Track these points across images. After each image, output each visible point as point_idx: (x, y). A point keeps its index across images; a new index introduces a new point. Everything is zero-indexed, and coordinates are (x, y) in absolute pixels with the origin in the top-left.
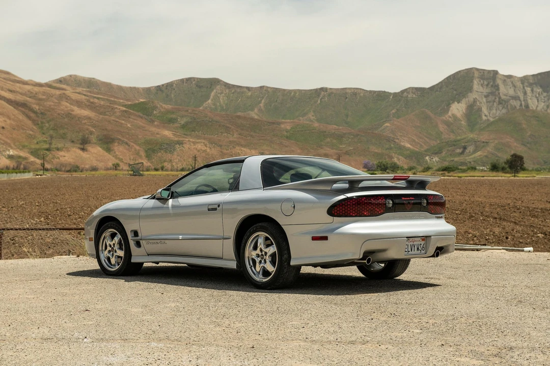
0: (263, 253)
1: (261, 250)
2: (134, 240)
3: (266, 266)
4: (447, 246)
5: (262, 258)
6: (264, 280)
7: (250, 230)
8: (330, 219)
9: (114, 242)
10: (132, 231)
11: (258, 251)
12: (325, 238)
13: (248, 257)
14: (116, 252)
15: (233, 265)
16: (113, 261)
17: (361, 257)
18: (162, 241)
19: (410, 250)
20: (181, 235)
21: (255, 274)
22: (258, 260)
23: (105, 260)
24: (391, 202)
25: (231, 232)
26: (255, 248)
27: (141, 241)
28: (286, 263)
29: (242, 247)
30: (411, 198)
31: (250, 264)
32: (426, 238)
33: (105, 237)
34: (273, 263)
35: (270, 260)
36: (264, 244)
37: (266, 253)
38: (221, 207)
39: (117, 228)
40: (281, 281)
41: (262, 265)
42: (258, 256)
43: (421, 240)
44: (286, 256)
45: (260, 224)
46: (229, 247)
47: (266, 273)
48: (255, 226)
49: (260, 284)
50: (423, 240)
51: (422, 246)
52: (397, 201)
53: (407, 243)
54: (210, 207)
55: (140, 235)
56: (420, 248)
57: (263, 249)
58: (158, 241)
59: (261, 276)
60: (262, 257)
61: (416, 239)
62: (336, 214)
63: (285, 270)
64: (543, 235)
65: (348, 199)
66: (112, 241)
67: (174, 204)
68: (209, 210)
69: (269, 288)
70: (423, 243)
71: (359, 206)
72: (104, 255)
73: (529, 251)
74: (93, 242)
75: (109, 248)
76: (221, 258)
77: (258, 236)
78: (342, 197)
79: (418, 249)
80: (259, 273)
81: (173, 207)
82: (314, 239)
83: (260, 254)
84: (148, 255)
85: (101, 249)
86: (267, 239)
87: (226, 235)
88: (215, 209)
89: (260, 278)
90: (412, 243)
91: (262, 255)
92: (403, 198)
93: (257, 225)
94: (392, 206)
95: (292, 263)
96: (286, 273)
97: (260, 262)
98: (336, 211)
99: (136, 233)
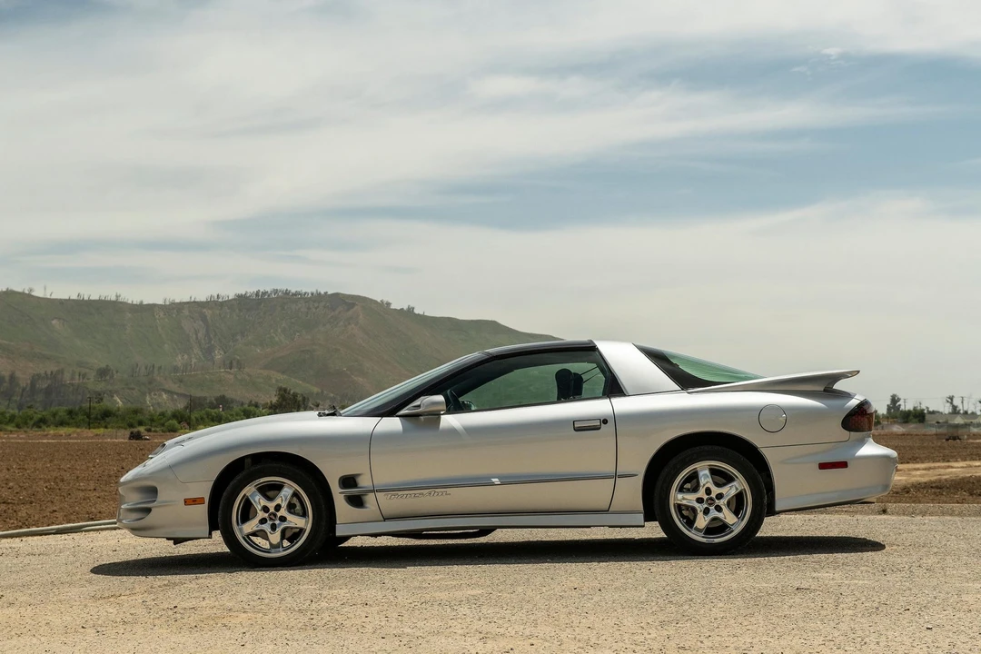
0: (714, 495)
1: (708, 492)
2: (346, 494)
3: (719, 516)
5: (710, 505)
6: (717, 540)
8: (845, 434)
9: (278, 501)
10: (341, 477)
11: (701, 494)
12: (843, 465)
13: (675, 505)
14: (284, 520)
15: (636, 520)
16: (275, 537)
18: (437, 490)
22: (700, 508)
25: (640, 466)
27: (371, 495)
31: (680, 516)
33: (246, 496)
36: (715, 482)
37: (720, 496)
38: (611, 423)
39: (291, 473)
41: (710, 515)
42: (700, 500)
47: (718, 528)
49: (711, 546)
54: (580, 424)
55: (367, 484)
57: (712, 489)
60: (710, 502)
62: (853, 427)
66: (273, 500)
68: (577, 429)
72: (245, 529)
75: (260, 515)
76: (606, 511)
77: (698, 467)
80: (702, 528)
82: (823, 466)
83: (705, 497)
84: (385, 519)
88: (599, 428)
91: (711, 499)
95: (778, 508)
97: (707, 510)
98: (852, 423)
99: (349, 481)
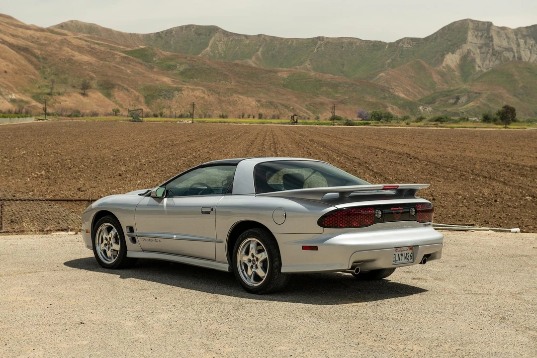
0: (255, 258)
1: (253, 256)
2: (129, 236)
3: (257, 271)
4: (433, 253)
6: (255, 285)
7: (243, 235)
8: (320, 229)
9: (110, 235)
10: (127, 227)
11: (250, 257)
12: (315, 248)
13: (240, 261)
14: (112, 245)
15: (225, 267)
16: (109, 253)
17: (350, 268)
18: (157, 239)
19: (397, 259)
20: (175, 235)
21: (246, 279)
22: (249, 265)
23: (101, 253)
24: (380, 213)
25: (224, 236)
26: (247, 253)
27: (136, 237)
28: (276, 270)
29: (234, 251)
30: (400, 208)
31: (241, 268)
32: (414, 247)
33: (101, 230)
34: (264, 268)
35: (262, 265)
36: (256, 250)
37: (257, 259)
38: (214, 210)
39: (113, 222)
40: (272, 287)
41: (253, 270)
42: (250, 261)
43: (409, 249)
44: (276, 263)
45: (252, 230)
46: (221, 251)
47: (257, 278)
48: (247, 231)
49: (252, 288)
50: (411, 249)
51: (409, 255)
52: (386, 211)
53: (395, 253)
54: (204, 210)
55: (135, 231)
56: (407, 257)
57: (254, 254)
58: (153, 239)
59: (252, 280)
60: (254, 262)
61: (403, 248)
62: (326, 225)
63: (276, 277)
64: (531, 198)
65: (338, 210)
66: (109, 234)
67: (168, 203)
68: (203, 212)
69: (260, 293)
70: (410, 252)
71: (348, 217)
72: (100, 248)
73: (516, 232)
74: (90, 235)
75: (105, 241)
76: (214, 260)
77: (250, 241)
78: (332, 208)
79: (406, 258)
80: (250, 277)
81: (168, 206)
82: (304, 248)
83: (252, 259)
84: (143, 251)
85: (97, 242)
86: (258, 244)
87: (219, 239)
88: (208, 213)
89: (251, 283)
90: (400, 253)
91: (254, 260)
92: (392, 209)
93: (249, 230)
94: (381, 217)
95: (282, 271)
96: (277, 279)
97: (252, 267)
98: (326, 222)
99: (131, 229)
